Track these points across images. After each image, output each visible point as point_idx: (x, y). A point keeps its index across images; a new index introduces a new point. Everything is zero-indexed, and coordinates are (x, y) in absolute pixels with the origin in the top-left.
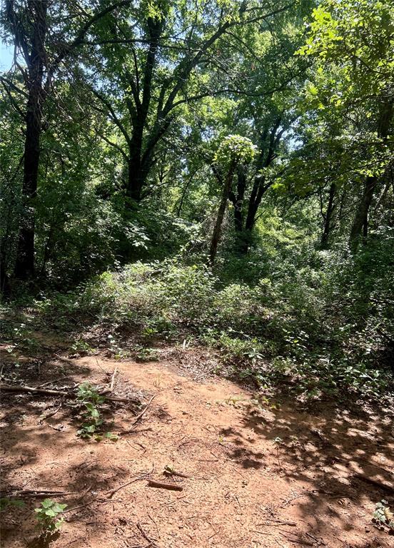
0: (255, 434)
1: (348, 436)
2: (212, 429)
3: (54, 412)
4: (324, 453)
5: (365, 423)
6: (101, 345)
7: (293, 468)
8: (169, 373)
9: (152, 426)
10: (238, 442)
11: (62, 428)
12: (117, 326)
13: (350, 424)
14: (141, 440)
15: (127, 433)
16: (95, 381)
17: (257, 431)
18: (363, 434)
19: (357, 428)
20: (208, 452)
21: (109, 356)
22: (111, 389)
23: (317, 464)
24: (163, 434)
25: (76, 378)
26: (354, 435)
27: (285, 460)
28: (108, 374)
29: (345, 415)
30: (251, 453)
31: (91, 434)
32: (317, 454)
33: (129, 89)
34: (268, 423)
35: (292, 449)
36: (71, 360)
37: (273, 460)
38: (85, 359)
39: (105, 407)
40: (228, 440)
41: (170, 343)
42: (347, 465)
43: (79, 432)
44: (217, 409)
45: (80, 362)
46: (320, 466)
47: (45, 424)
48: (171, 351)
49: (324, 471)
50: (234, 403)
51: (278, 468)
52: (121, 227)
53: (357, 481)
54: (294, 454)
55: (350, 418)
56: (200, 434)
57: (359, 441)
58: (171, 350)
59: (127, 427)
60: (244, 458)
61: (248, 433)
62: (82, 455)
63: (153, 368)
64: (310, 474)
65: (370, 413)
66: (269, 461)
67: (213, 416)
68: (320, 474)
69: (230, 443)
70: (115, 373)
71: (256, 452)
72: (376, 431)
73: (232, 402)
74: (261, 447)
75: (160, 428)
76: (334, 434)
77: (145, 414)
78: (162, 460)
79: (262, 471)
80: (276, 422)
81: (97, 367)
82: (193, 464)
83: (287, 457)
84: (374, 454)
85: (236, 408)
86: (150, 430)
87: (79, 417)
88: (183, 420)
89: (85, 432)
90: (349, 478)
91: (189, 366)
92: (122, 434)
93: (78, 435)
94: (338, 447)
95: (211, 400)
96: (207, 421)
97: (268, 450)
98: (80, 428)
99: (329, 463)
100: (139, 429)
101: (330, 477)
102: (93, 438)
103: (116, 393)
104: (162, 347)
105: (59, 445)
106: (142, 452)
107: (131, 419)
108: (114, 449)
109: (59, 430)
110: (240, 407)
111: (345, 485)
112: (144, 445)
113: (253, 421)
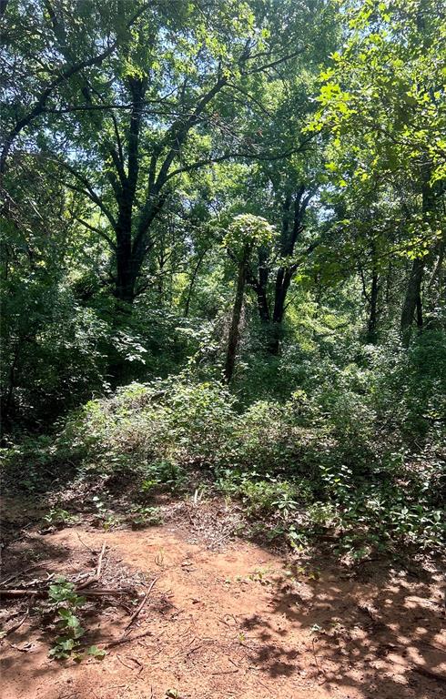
0: (287, 621)
1: (406, 610)
2: (232, 622)
3: (18, 624)
4: (375, 640)
5: (426, 587)
6: (85, 508)
7: (335, 667)
8: (176, 541)
9: (151, 629)
10: (264, 637)
11: (30, 647)
12: (107, 477)
13: (409, 590)
14: (137, 652)
15: (117, 644)
16: (76, 566)
17: (290, 616)
18: (425, 603)
19: (417, 595)
20: (226, 658)
21: (96, 524)
22: (97, 577)
23: (367, 657)
24: (166, 638)
25: (52, 564)
26: (413, 606)
27: (326, 657)
28: (94, 553)
29: (401, 577)
30: (282, 652)
31: (69, 652)
32: (367, 642)
33: (110, 160)
34: (304, 603)
35: (334, 639)
36: (44, 537)
37: (310, 659)
38: (64, 533)
39: (88, 606)
40: (252, 636)
41: (177, 496)
42: (404, 654)
43: (52, 652)
44: (238, 590)
45: (56, 539)
46: (370, 661)
47: (6, 643)
48: (179, 507)
49: (375, 668)
50: (261, 577)
51: (316, 670)
52: (109, 338)
53: (417, 677)
54: (338, 647)
55: (408, 581)
56: (215, 632)
57: (420, 615)
58: (179, 505)
59: (118, 634)
60: (272, 661)
61: (279, 621)
62: (56, 687)
63: (154, 537)
64: (356, 674)
65: (433, 571)
66: (305, 661)
67: (233, 601)
68: (370, 672)
69: (254, 641)
70: (103, 552)
71: (287, 649)
72: (440, 596)
73: (257, 577)
74: (294, 641)
75: (163, 630)
76: (388, 608)
77: (143, 609)
78: (163, 680)
79: (295, 678)
80: (314, 599)
81: (80, 544)
82: (205, 680)
83: (329, 652)
84: (438, 632)
85: (263, 584)
86: (148, 634)
87: (52, 627)
88: (193, 613)
89: (61, 651)
90: (406, 674)
91: (202, 528)
92: (110, 647)
93: (51, 657)
94: (393, 627)
95: (230, 576)
96: (226, 610)
97: (304, 644)
98: (53, 645)
99: (380, 655)
100: (134, 634)
101: (382, 677)
102: (71, 659)
103: (105, 582)
104: (167, 502)
105: (25, 674)
106: (136, 671)
107: (123, 620)
108: (100, 672)
109: (25, 651)
110: (268, 583)
111: (400, 685)
112: (139, 661)
113: (285, 602)
